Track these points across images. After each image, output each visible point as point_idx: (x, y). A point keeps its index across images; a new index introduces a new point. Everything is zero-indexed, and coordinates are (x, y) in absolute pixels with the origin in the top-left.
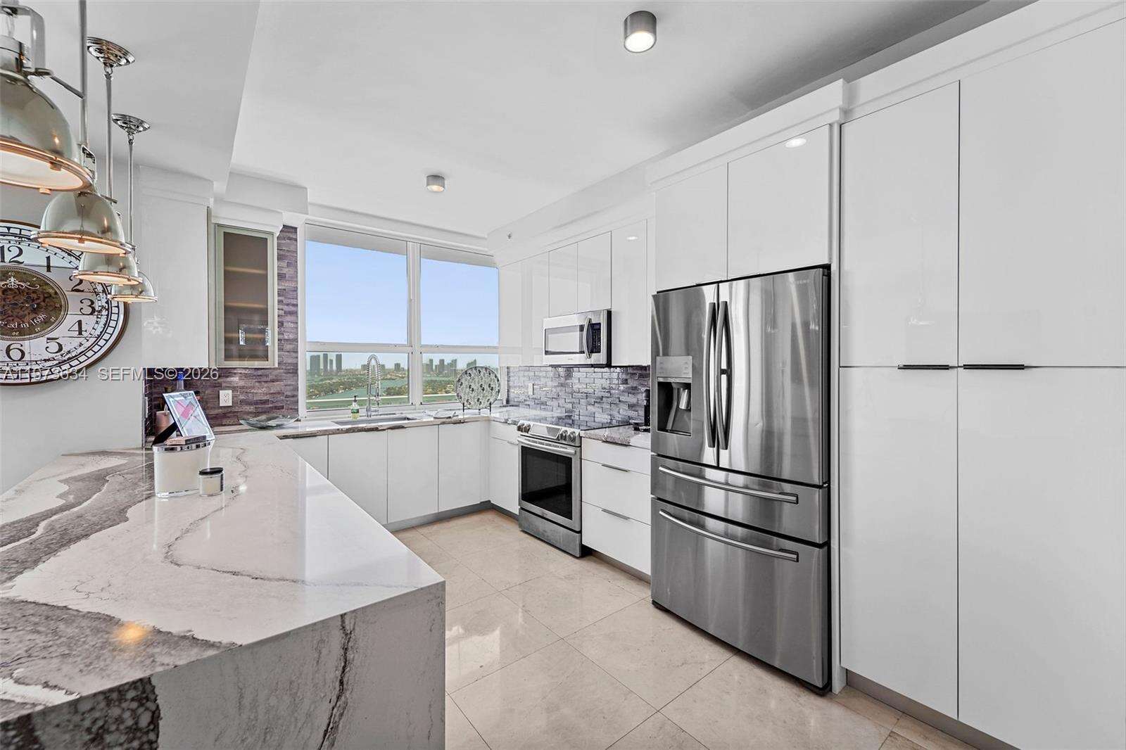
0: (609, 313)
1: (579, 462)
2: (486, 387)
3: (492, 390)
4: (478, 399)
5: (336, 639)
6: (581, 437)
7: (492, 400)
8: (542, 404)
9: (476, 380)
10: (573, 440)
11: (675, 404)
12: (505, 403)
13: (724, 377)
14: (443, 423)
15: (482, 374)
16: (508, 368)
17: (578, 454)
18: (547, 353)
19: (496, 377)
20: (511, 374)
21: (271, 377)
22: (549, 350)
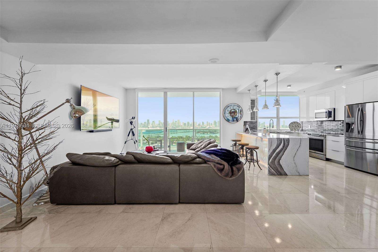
0: (334, 109)
1: (325, 141)
2: (297, 126)
3: (299, 127)
4: (295, 129)
5: (300, 140)
6: (326, 135)
7: (299, 129)
8: (314, 130)
9: (294, 124)
10: (324, 136)
11: (351, 127)
12: (301, 130)
13: (362, 122)
14: (288, 133)
15: (296, 123)
16: (302, 122)
17: (325, 139)
18: (316, 118)
19: (300, 124)
20: (303, 123)
21: (253, 123)
22: (316, 117)
